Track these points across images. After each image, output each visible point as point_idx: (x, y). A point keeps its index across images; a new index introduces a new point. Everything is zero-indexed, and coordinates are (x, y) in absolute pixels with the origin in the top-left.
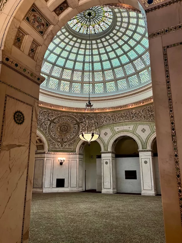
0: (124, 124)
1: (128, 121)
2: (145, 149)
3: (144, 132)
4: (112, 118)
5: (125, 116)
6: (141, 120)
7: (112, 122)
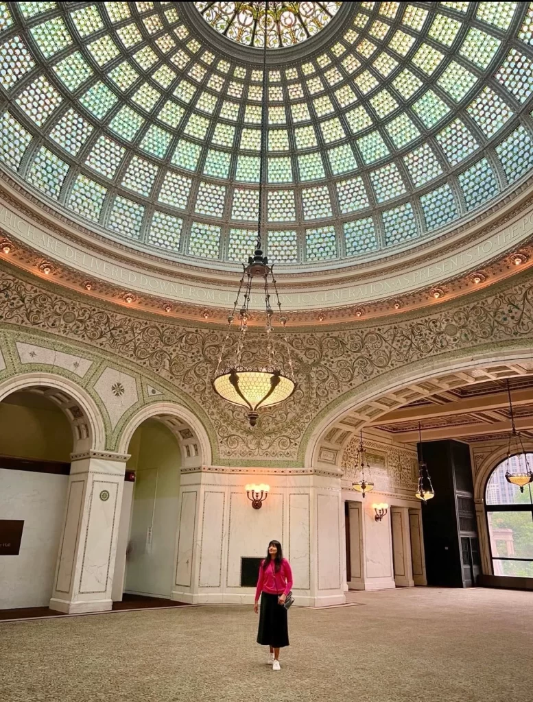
0: (61, 345)
1: (80, 339)
2: (112, 450)
3: (117, 394)
4: (31, 306)
5: (81, 321)
6: (120, 354)
7: (20, 319)
